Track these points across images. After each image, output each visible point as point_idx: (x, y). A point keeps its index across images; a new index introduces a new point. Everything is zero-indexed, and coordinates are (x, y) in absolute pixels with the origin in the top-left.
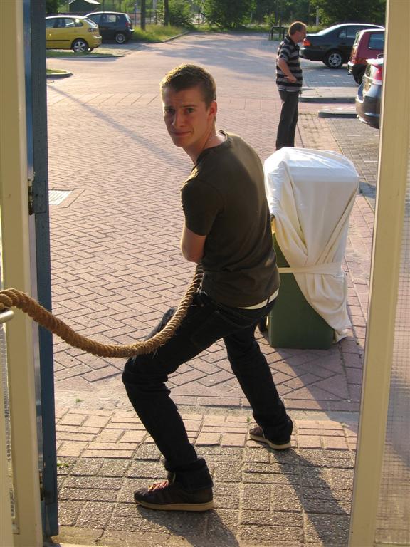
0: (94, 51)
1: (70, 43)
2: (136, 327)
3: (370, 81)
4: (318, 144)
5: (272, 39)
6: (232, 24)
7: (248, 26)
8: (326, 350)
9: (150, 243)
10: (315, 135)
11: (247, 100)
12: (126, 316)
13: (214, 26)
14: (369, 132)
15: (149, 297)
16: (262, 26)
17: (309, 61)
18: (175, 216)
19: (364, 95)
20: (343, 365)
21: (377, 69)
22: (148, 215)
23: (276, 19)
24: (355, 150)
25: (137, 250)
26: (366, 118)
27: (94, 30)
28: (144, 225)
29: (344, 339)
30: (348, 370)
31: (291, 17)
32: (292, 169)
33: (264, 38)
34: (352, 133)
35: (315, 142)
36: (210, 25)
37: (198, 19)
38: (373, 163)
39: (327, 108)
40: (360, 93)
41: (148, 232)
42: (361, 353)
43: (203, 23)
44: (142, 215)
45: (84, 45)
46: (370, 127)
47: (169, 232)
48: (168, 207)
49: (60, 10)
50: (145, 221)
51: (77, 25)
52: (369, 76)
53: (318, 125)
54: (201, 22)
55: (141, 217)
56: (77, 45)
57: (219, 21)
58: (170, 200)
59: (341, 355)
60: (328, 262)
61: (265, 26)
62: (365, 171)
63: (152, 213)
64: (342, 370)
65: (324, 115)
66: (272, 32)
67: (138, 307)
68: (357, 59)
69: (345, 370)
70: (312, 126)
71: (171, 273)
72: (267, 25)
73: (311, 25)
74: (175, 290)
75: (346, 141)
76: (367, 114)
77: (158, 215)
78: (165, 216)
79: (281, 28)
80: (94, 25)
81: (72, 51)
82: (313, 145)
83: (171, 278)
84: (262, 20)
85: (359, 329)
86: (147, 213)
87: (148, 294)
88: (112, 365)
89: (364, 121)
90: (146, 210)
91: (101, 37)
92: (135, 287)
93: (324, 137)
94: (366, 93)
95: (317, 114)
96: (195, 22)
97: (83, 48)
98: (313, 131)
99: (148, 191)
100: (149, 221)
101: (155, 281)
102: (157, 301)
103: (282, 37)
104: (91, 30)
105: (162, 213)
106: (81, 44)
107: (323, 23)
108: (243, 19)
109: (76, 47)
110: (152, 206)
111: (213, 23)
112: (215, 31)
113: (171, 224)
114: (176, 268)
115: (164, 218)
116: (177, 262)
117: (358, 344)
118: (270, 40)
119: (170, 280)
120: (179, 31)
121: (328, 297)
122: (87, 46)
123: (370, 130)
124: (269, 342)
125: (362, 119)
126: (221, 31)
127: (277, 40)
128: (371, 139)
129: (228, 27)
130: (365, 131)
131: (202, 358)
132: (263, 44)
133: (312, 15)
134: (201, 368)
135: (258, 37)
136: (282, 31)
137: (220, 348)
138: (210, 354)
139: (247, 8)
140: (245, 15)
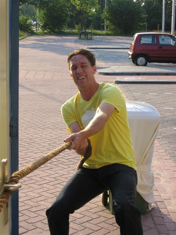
2: (32, 205)
5: (80, 38)
6: (56, 30)
8: (143, 215)
9: (32, 157)
12: (25, 199)
14: (145, 92)
15: (36, 188)
16: (73, 31)
18: (43, 141)
20: (155, 223)
22: (27, 141)
23: (82, 27)
25: (24, 162)
28: (26, 147)
29: (153, 209)
30: (158, 226)
31: (92, 26)
33: (76, 38)
34: (136, 93)
37: (36, 28)
39: (119, 78)
41: (29, 151)
42: (163, 216)
44: (23, 141)
47: (41, 151)
48: (38, 136)
50: (26, 144)
55: (24, 142)
58: (38, 132)
59: (152, 218)
60: (143, 164)
61: (76, 31)
63: (29, 140)
64: (154, 226)
65: (118, 82)
66: (81, 35)
67: (31, 194)
68: (134, 50)
69: (156, 226)
71: (46, 175)
74: (51, 183)
75: (133, 97)
77: (32, 141)
78: (37, 141)
79: (86, 32)
83: (47, 177)
84: (73, 27)
85: (159, 203)
86: (26, 140)
87: (35, 186)
88: (22, 227)
90: (25, 138)
92: (27, 183)
95: (114, 82)
99: (24, 127)
100: (28, 145)
101: (39, 179)
102: (41, 190)
103: (86, 37)
105: (36, 140)
108: (63, 27)
110: (28, 136)
113: (41, 146)
114: (49, 171)
115: (37, 143)
116: (49, 168)
117: (160, 211)
118: (79, 39)
119: (47, 178)
120: (26, 34)
121: (144, 184)
123: (146, 90)
124: (110, 211)
126: (49, 34)
127: (83, 39)
128: (147, 96)
129: (54, 31)
130: (143, 91)
131: (73, 222)
132: (76, 41)
133: (102, 24)
134: (74, 227)
135: (72, 38)
136: (86, 34)
137: (82, 216)
138: (77, 219)
139: (65, 20)
140: (63, 24)
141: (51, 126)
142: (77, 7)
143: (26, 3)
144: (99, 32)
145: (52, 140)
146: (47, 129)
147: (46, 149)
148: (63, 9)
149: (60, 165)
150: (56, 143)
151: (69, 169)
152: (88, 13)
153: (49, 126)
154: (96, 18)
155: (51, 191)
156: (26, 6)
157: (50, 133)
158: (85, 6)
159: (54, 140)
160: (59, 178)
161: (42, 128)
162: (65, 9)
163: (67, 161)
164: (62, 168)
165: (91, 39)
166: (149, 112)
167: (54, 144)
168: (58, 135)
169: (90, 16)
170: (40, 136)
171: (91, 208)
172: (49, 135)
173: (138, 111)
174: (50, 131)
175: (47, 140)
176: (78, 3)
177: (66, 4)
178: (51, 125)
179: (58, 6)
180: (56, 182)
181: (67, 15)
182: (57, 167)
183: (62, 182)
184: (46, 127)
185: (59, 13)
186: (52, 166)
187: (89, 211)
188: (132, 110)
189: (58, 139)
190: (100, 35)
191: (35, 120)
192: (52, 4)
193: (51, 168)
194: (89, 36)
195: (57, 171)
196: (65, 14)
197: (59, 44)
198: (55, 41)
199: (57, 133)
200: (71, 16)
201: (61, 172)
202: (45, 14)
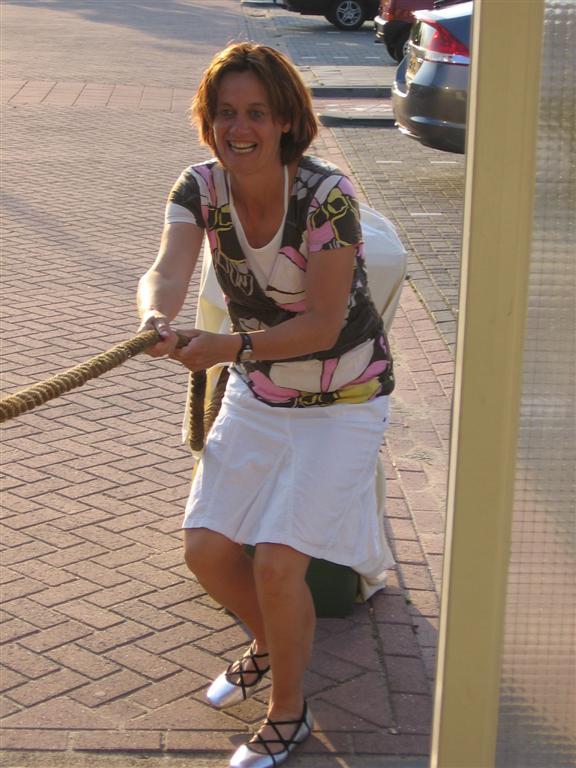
3: (421, 55)
11: (177, 92)
14: (418, 154)
17: (298, 15)
18: (26, 331)
19: (409, 82)
21: (435, 30)
24: (392, 192)
26: (413, 126)
29: (379, 593)
30: (390, 662)
34: (386, 157)
38: (428, 217)
39: (334, 108)
40: (401, 78)
42: (415, 621)
46: (419, 145)
47: (13, 366)
48: (12, 312)
52: (418, 43)
58: (17, 297)
59: (374, 629)
62: (414, 235)
64: (376, 661)
65: (329, 122)
68: (392, 10)
71: (15, 455)
74: (23, 491)
75: (374, 173)
76: (414, 119)
83: (15, 466)
85: (411, 568)
89: (408, 132)
94: (412, 78)
113: (17, 348)
114: (26, 444)
116: (28, 430)
117: (409, 603)
123: (420, 151)
125: (404, 130)
128: (424, 169)
130: (413, 154)
131: (80, 642)
134: (78, 666)
137: (117, 618)
138: (97, 632)
141: (65, 275)
145: (58, 325)
146: (48, 285)
147: (33, 361)
149: (72, 421)
150: (75, 337)
151: (103, 435)
153: (59, 274)
155: (18, 522)
157: (58, 300)
159: (67, 326)
160: (59, 470)
161: (34, 280)
163: (100, 404)
164: (75, 432)
167: (63, 343)
168: (85, 308)
170: (19, 312)
171: (153, 588)
172: (52, 307)
174: (58, 294)
175: (42, 328)
178: (69, 269)
180: (43, 486)
182: (57, 426)
183: (68, 483)
184: (47, 278)
186: (42, 424)
187: (143, 598)
189: (81, 322)
191: (15, 251)
193: (36, 431)
195: (56, 445)
199: (82, 301)
201: (68, 445)
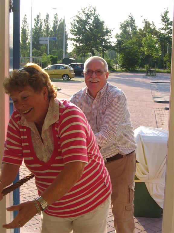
0: (71, 80)
1: (62, 76)
4: (163, 122)
6: (131, 69)
7: (138, 69)
10: (162, 118)
13: (123, 70)
16: (143, 69)
23: (149, 67)
27: (72, 71)
31: (156, 66)
32: (143, 136)
33: (144, 74)
35: (162, 121)
36: (121, 69)
37: (117, 67)
39: (168, 106)
43: (119, 68)
45: (67, 77)
49: (58, 62)
51: (65, 68)
53: (164, 113)
54: (118, 67)
56: (65, 77)
57: (125, 67)
60: (159, 178)
61: (145, 69)
65: (167, 109)
66: (147, 72)
70: (161, 113)
72: (146, 69)
73: (164, 69)
79: (151, 70)
80: (72, 69)
81: (62, 79)
82: (161, 122)
84: (143, 67)
91: (74, 74)
93: (166, 119)
95: (164, 108)
96: (115, 68)
97: (67, 78)
98: (161, 116)
103: (151, 74)
104: (70, 71)
106: (66, 76)
107: (169, 68)
108: (136, 67)
109: (64, 77)
111: (123, 68)
112: (123, 71)
118: (146, 75)
121: (158, 194)
122: (69, 77)
126: (126, 71)
127: (149, 76)
129: (129, 70)
132: (144, 77)
133: (165, 65)
135: (141, 74)
136: (152, 72)
139: (137, 62)
140: (136, 65)
142: (145, 52)
143: (109, 49)
144: (162, 70)
148: (136, 53)
152: (153, 56)
154: (161, 60)
156: (110, 51)
158: (151, 51)
162: (138, 54)
165: (155, 76)
166: (163, 137)
169: (155, 59)
173: (155, 135)
176: (146, 50)
177: (139, 51)
179: (132, 51)
181: (139, 58)
185: (133, 56)
188: (151, 135)
190: (162, 73)
192: (128, 50)
194: (154, 74)
196: (137, 57)
197: (131, 79)
198: (128, 76)
200: (142, 59)
202: (123, 57)
